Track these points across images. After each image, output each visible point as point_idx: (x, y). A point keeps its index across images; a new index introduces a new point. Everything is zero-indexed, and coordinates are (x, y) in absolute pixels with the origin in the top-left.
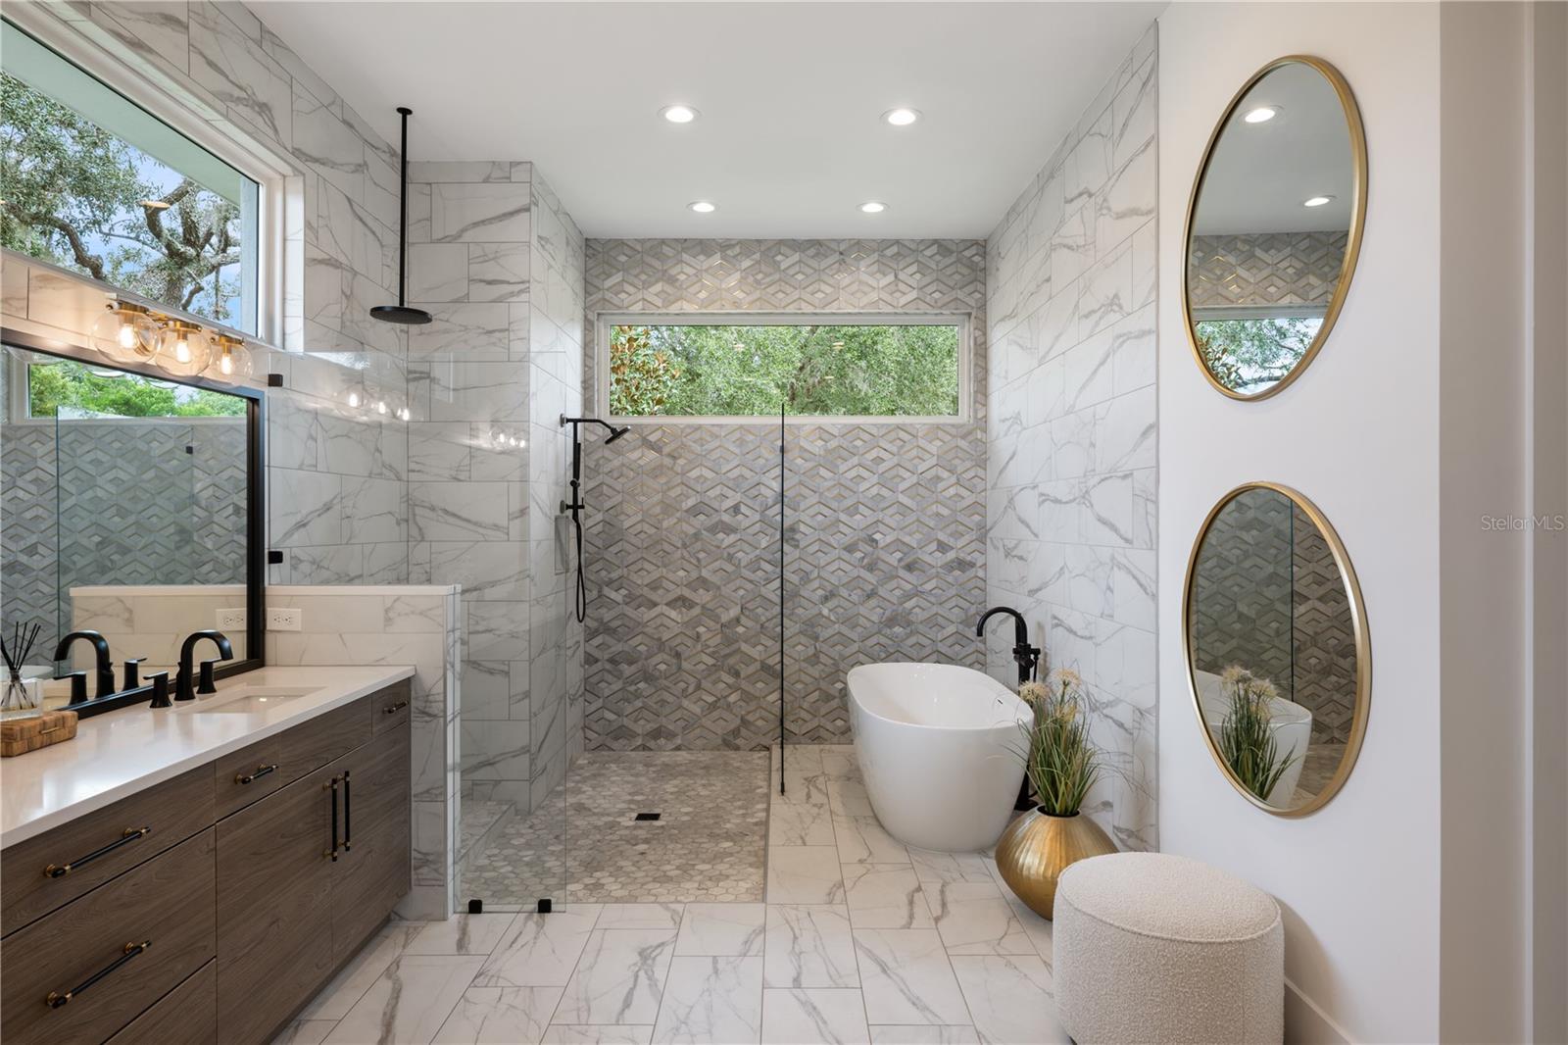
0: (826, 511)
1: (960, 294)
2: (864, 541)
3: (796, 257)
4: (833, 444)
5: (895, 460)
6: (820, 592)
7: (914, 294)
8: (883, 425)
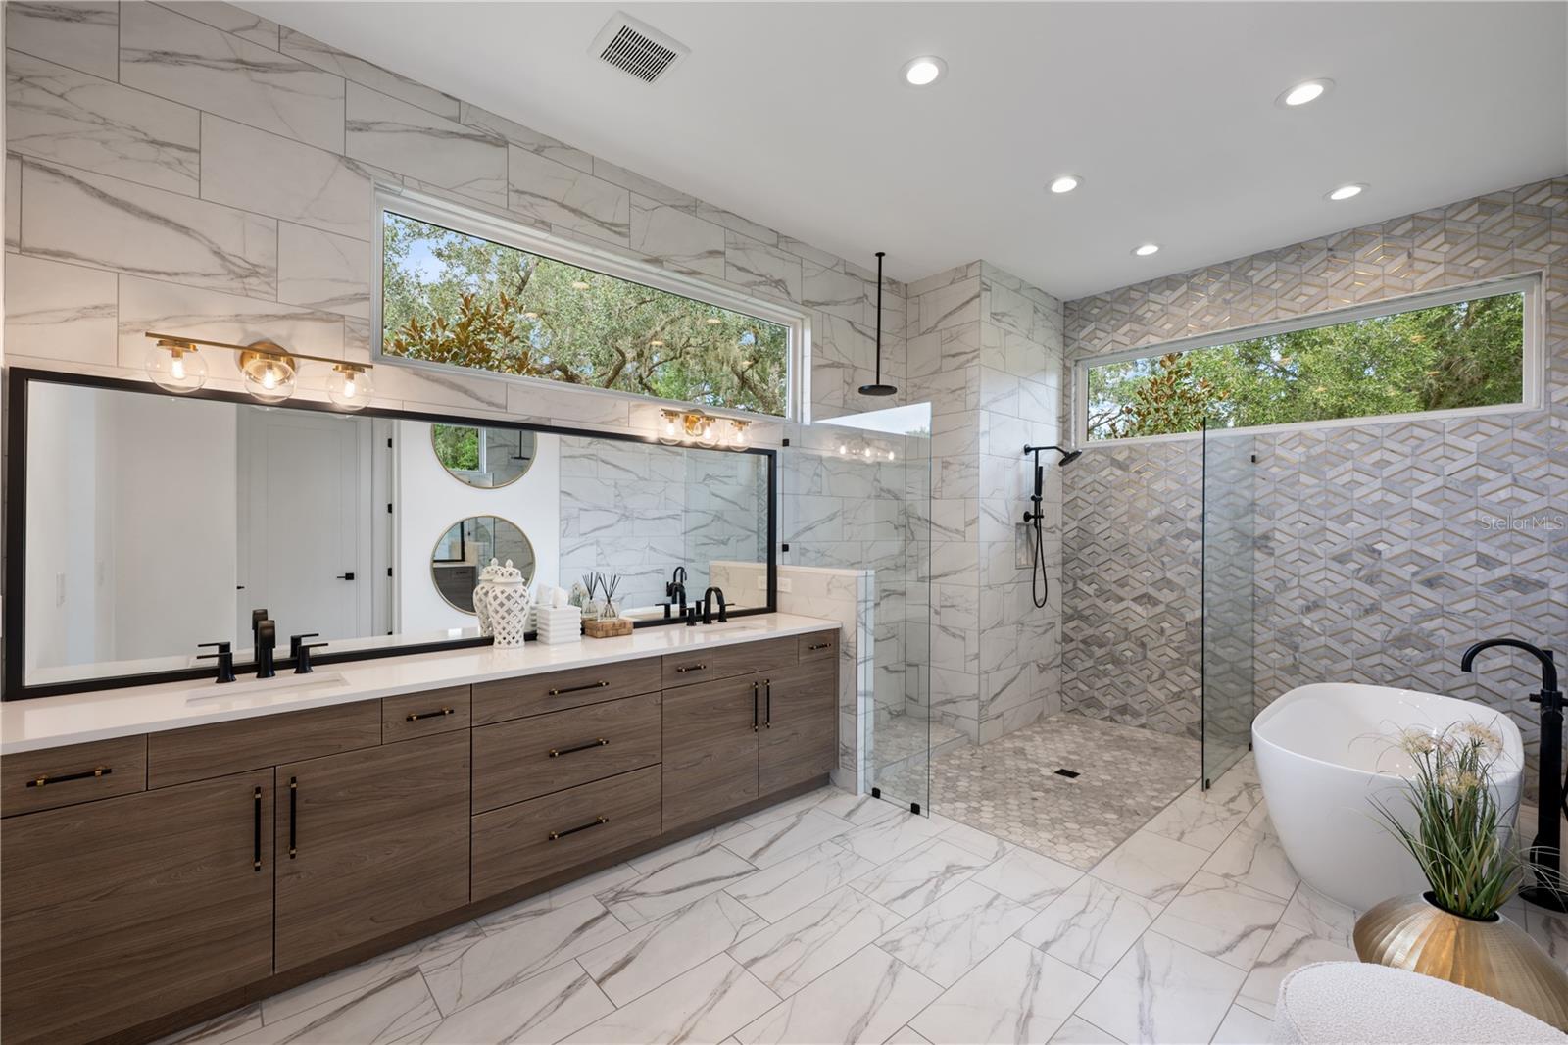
0: (1307, 519)
1: (1519, 254)
2: (1360, 550)
3: (1273, 267)
4: (1318, 449)
5: (1408, 462)
6: (1301, 602)
7: (1440, 269)
8: (1389, 425)
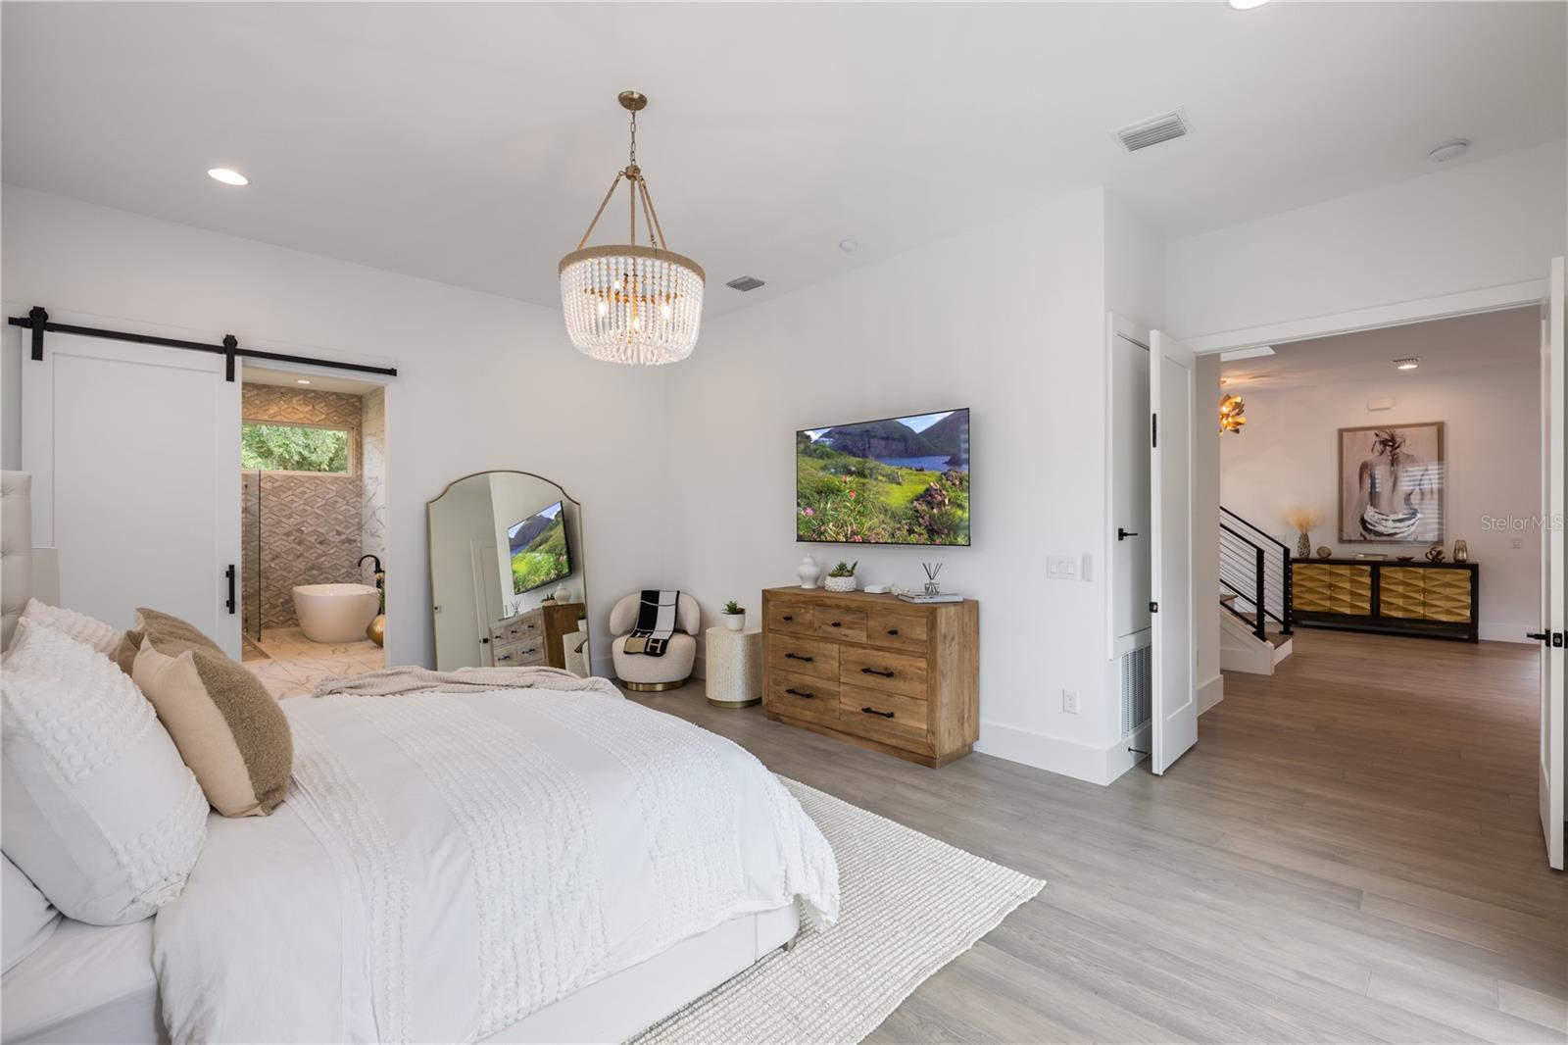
0: (274, 517)
1: (347, 418)
2: (296, 531)
3: (255, 392)
4: (278, 484)
5: (313, 493)
6: (270, 556)
7: (323, 417)
8: (306, 477)
